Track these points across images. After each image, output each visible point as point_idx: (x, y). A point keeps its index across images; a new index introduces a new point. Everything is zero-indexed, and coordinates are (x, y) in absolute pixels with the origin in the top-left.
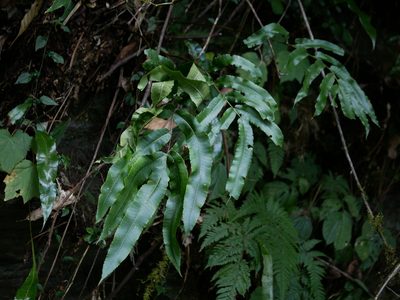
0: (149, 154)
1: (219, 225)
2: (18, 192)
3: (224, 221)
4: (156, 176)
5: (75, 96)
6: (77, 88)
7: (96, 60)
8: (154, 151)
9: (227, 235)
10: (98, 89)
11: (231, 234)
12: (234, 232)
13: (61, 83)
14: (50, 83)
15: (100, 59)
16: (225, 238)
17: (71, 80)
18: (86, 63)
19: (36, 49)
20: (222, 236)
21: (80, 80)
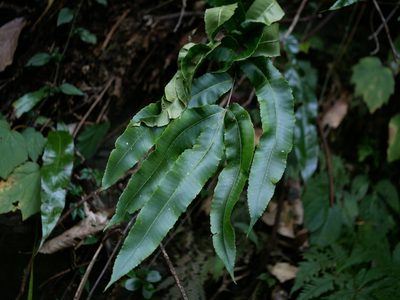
0: (197, 106)
1: (321, 275)
2: (16, 204)
3: (329, 271)
4: (206, 139)
5: (116, 92)
6: (119, 81)
7: (146, 45)
8: (205, 103)
9: (332, 288)
10: (151, 87)
11: (337, 288)
12: (342, 285)
13: (95, 71)
14: (78, 70)
15: (151, 44)
16: (329, 293)
17: (110, 69)
18: (130, 47)
19: (58, 24)
20: (324, 289)
21: (122, 71)
